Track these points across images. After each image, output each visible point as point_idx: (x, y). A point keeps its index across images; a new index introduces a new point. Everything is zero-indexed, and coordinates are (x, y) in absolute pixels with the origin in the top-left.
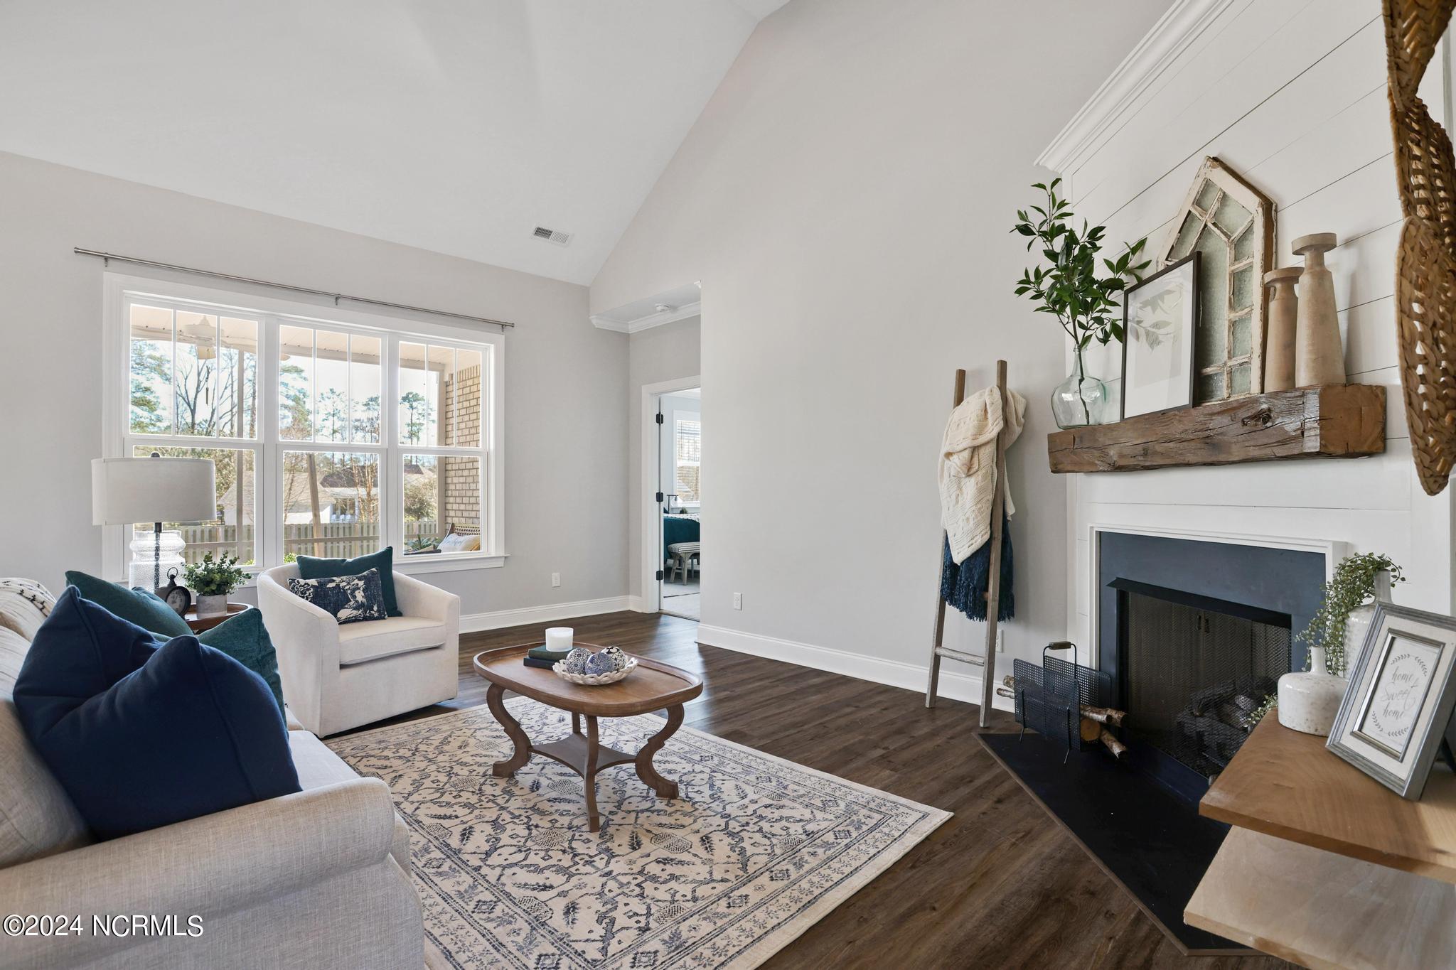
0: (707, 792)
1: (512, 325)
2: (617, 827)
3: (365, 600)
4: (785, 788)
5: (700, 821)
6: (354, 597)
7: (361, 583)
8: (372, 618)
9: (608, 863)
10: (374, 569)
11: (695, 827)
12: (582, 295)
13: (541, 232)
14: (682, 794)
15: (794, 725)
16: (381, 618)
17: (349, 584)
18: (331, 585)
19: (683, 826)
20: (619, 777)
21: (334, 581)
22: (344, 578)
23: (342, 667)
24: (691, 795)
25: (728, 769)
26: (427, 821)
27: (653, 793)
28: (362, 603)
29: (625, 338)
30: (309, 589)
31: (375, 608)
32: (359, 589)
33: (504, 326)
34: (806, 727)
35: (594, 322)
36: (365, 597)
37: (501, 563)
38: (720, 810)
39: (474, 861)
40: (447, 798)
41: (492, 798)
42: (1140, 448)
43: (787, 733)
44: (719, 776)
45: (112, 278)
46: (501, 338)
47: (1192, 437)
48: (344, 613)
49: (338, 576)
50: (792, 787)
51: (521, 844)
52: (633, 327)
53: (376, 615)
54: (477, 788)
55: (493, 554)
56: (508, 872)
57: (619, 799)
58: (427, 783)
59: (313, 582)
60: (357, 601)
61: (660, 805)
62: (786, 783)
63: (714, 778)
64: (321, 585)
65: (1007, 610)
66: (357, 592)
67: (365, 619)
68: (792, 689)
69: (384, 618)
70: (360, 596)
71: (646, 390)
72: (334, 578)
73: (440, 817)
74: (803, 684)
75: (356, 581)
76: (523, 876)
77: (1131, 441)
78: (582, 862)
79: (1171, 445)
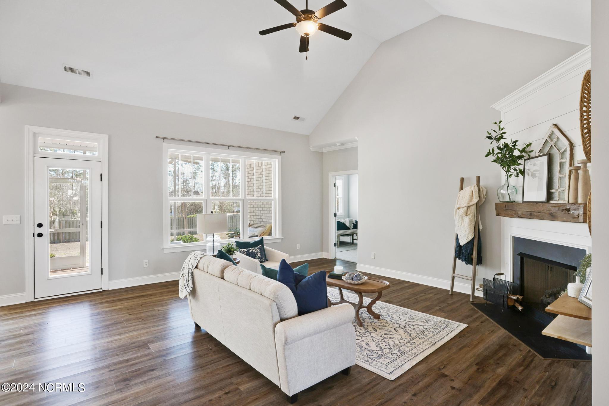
0: (389, 317)
1: (284, 152)
2: (368, 326)
3: (260, 256)
4: (412, 317)
5: (391, 325)
6: (258, 255)
7: (259, 250)
9: (370, 334)
10: (261, 245)
12: (307, 138)
13: (296, 118)
14: (381, 318)
15: (406, 299)
17: (255, 250)
18: (251, 251)
19: (387, 326)
21: (251, 250)
22: (253, 248)
24: (384, 318)
27: (372, 317)
28: (260, 257)
29: (322, 154)
30: (245, 252)
31: (263, 259)
32: (258, 252)
33: (281, 152)
34: (410, 300)
35: (311, 149)
36: (260, 255)
37: (280, 241)
38: (395, 322)
42: (529, 213)
43: (405, 301)
45: (165, 145)
46: (280, 157)
47: (546, 212)
49: (252, 248)
50: (414, 316)
52: (324, 150)
53: (263, 261)
55: (278, 237)
59: (244, 250)
60: (258, 256)
61: (376, 320)
62: (412, 316)
64: (248, 251)
65: (480, 261)
66: (258, 253)
67: (261, 262)
68: (400, 287)
69: (265, 262)
70: (259, 254)
71: (330, 174)
72: (251, 249)
74: (403, 286)
75: (257, 250)
77: (526, 209)
78: (363, 334)
79: (539, 213)
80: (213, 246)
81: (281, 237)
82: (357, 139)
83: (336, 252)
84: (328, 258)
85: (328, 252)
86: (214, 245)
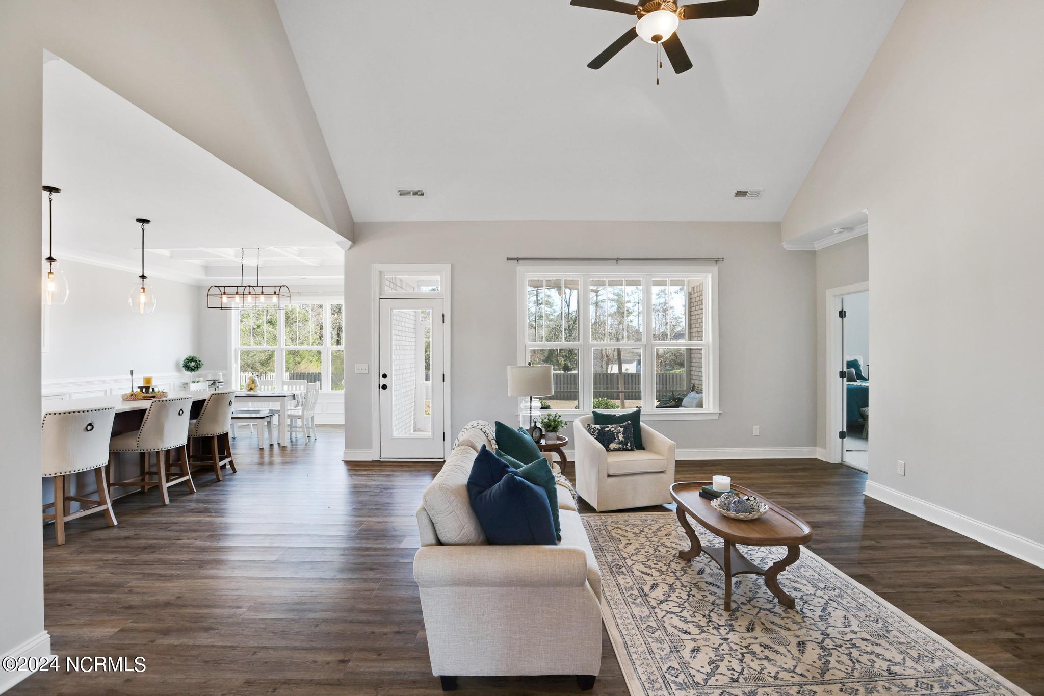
0: (818, 612)
1: (723, 259)
2: (743, 614)
3: (623, 439)
4: (888, 632)
5: (804, 630)
6: (618, 437)
7: (622, 429)
8: (627, 450)
9: (728, 633)
10: (629, 422)
11: (798, 633)
12: (776, 228)
13: (739, 194)
14: (798, 608)
15: (926, 585)
16: (632, 450)
17: (616, 429)
18: (607, 429)
19: (789, 629)
20: (757, 582)
21: (608, 427)
22: (614, 426)
23: (609, 476)
24: (804, 610)
25: (844, 602)
26: (637, 573)
27: (776, 600)
28: (622, 441)
29: (813, 254)
30: (596, 431)
31: (629, 444)
32: (621, 433)
33: (717, 260)
34: (938, 590)
35: (785, 246)
36: (624, 437)
37: (716, 417)
38: (823, 628)
39: (654, 603)
40: (650, 563)
41: (674, 570)
43: (914, 590)
44: (834, 604)
46: (715, 269)
48: (612, 446)
49: (611, 424)
50: (895, 633)
51: (682, 603)
52: (818, 246)
53: (629, 448)
54: (668, 562)
55: (711, 411)
56: (669, 616)
57: (751, 596)
58: (643, 551)
59: (598, 427)
60: (619, 440)
61: (779, 609)
62: (890, 628)
63: (829, 605)
64: (602, 429)
66: (619, 434)
67: (624, 450)
68: (941, 554)
69: (633, 451)
70: (621, 436)
71: (829, 293)
72: (609, 426)
73: (643, 573)
74: (955, 552)
75: (619, 428)
76: (676, 621)
78: (712, 626)
80: (531, 416)
81: (717, 411)
82: (867, 213)
83: (845, 451)
84: (825, 460)
85: (825, 448)
86: (532, 414)
